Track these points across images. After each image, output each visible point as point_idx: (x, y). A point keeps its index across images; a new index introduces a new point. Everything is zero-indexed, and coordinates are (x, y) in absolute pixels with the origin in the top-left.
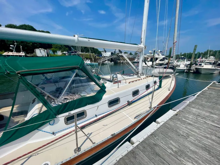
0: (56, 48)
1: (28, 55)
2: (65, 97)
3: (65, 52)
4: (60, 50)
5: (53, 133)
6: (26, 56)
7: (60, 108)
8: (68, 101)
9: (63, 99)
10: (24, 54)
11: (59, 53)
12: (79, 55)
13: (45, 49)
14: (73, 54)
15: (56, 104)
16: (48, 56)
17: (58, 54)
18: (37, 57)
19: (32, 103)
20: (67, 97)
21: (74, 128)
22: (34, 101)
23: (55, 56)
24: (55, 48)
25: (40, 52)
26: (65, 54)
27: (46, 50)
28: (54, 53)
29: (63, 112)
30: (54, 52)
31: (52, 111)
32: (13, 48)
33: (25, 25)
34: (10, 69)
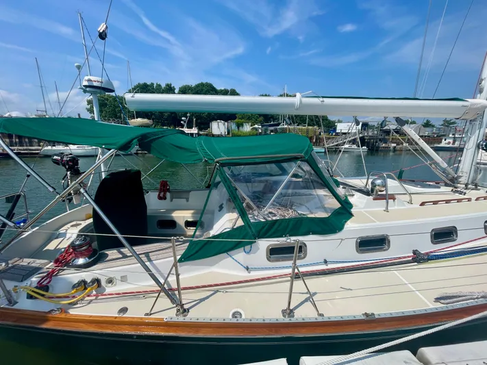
0: (242, 118)
2: (271, 210)
3: (256, 126)
4: (248, 123)
5: (247, 269)
6: (199, 134)
7: (263, 227)
8: (274, 218)
9: (266, 212)
10: (196, 132)
11: (247, 128)
12: (284, 131)
13: (226, 121)
14: (272, 128)
15: (255, 219)
16: (229, 133)
17: (246, 130)
19: (220, 211)
20: (273, 211)
21: (290, 271)
22: (221, 207)
23: (240, 133)
24: (240, 119)
25: (217, 128)
26: (256, 129)
27: (226, 123)
28: (238, 128)
29: (266, 236)
30: (239, 125)
31: (251, 229)
32: (185, 122)
34: (209, 155)
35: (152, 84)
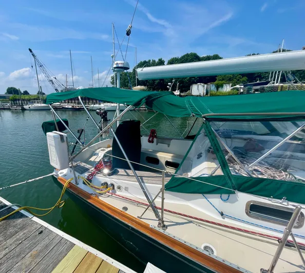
0: (223, 80)
1: (182, 94)
2: (256, 168)
3: (238, 86)
4: (229, 83)
5: (222, 214)
6: (180, 96)
7: (246, 182)
8: (260, 176)
9: (250, 169)
10: (178, 93)
11: (227, 88)
13: (205, 83)
14: (258, 87)
15: (236, 173)
16: (207, 94)
17: (225, 90)
18: (192, 95)
19: (198, 158)
20: (260, 170)
22: (200, 156)
23: (218, 94)
24: (220, 80)
25: (198, 89)
26: (237, 89)
27: (206, 85)
28: (217, 89)
29: (247, 191)
30: (218, 87)
31: (231, 180)
32: (170, 86)
33: (187, 55)
34: (197, 111)
35: (150, 61)
